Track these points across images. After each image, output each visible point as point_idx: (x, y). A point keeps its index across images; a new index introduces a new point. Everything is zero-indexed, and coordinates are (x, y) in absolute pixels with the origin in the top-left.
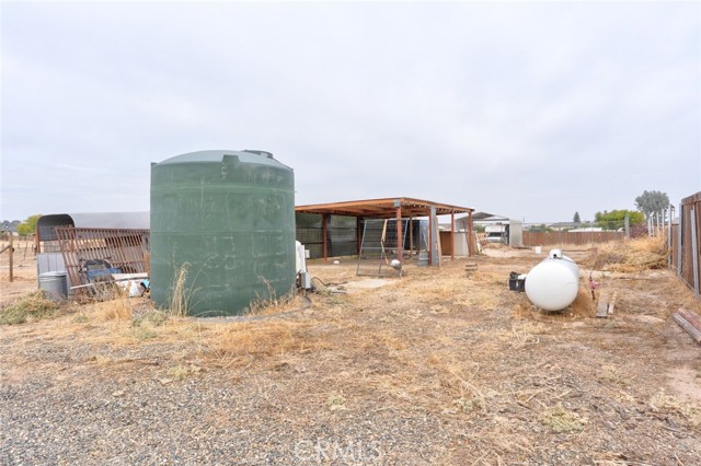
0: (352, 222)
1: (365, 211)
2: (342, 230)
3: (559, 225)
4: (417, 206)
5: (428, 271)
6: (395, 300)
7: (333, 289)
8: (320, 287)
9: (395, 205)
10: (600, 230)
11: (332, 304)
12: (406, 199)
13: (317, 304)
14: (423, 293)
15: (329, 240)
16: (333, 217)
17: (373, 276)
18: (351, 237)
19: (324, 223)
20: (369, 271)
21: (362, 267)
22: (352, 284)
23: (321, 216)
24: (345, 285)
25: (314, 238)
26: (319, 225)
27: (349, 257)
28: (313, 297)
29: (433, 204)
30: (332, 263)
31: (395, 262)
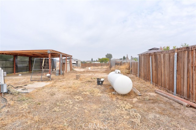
0: (27, 59)
1: (34, 55)
2: (23, 62)
3: (88, 61)
4: (56, 53)
5: (61, 77)
6: (55, 94)
7: (20, 90)
8: (12, 90)
9: (48, 53)
10: (100, 63)
11: (21, 101)
12: (53, 50)
13: (11, 103)
14: (65, 88)
15: (17, 66)
16: (18, 57)
17: (39, 81)
18: (26, 64)
19: (14, 59)
20: (36, 79)
21: (33, 77)
22: (29, 86)
23: (13, 56)
24: (26, 87)
25: (9, 65)
26: (12, 59)
27: (25, 72)
28: (8, 97)
29: (61, 53)
30: (18, 75)
31: (48, 75)
